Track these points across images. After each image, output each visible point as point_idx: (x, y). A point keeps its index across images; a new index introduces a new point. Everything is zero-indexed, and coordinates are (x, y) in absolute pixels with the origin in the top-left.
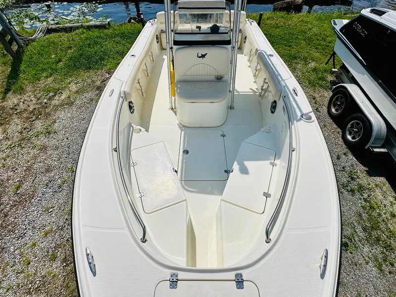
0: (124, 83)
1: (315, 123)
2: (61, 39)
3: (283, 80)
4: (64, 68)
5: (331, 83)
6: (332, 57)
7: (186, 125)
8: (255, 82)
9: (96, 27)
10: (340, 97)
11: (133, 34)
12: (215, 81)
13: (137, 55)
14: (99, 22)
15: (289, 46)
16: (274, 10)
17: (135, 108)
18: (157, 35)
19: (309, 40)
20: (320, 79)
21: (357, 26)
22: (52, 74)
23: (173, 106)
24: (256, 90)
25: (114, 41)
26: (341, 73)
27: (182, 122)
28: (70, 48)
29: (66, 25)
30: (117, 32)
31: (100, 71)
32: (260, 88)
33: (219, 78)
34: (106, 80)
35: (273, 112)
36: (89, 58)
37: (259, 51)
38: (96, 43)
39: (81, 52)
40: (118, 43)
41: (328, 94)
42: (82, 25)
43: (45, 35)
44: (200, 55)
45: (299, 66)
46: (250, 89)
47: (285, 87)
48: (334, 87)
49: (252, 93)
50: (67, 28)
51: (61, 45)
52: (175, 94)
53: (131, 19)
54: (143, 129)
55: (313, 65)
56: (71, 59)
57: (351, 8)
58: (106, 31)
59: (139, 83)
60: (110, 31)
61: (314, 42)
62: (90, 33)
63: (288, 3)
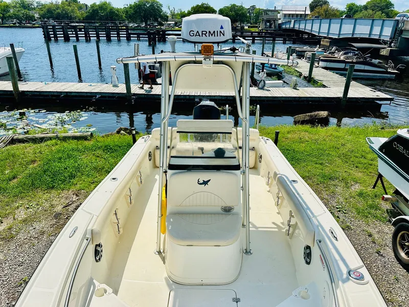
0: (95, 217)
1: (371, 285)
2: (26, 151)
3: (314, 216)
4: (17, 187)
5: (388, 212)
7: (178, 280)
8: (278, 213)
10: (406, 235)
11: (120, 147)
12: (222, 214)
13: (120, 179)
14: (80, 132)
15: (321, 164)
16: (296, 123)
17: (103, 254)
18: (150, 152)
19: (345, 157)
20: (371, 207)
21: (398, 147)
23: (162, 247)
24: (281, 225)
25: (94, 154)
26: (398, 201)
27: (173, 277)
28: (33, 162)
29: (37, 135)
30: (100, 144)
31: (65, 192)
32: (286, 223)
33: (227, 210)
34: (71, 204)
35: (308, 263)
36: (54, 175)
37: (279, 176)
38: (69, 157)
39: (46, 167)
40: (99, 157)
41: (390, 230)
42: (57, 136)
43: (6, 146)
45: (339, 190)
46: (274, 223)
47: (318, 226)
48: (394, 220)
49: (277, 230)
50: (37, 138)
51: (22, 158)
52: (165, 231)
53: (121, 129)
54: (110, 290)
55: (357, 188)
56: (30, 175)
57: (388, 122)
58: (86, 143)
59: (116, 214)
60: (91, 143)
61: (352, 159)
62: (65, 144)
63: (311, 116)
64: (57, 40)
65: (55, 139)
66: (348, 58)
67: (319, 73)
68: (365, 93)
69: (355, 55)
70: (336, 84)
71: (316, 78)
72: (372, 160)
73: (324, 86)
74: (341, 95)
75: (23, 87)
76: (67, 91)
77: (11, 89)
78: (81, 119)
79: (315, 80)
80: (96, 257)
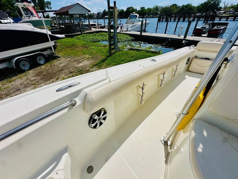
2: (133, 53)
18: (189, 58)
43: (128, 50)
59: (143, 88)
64: (163, 21)
65: (144, 51)
77: (140, 34)
80: (89, 124)
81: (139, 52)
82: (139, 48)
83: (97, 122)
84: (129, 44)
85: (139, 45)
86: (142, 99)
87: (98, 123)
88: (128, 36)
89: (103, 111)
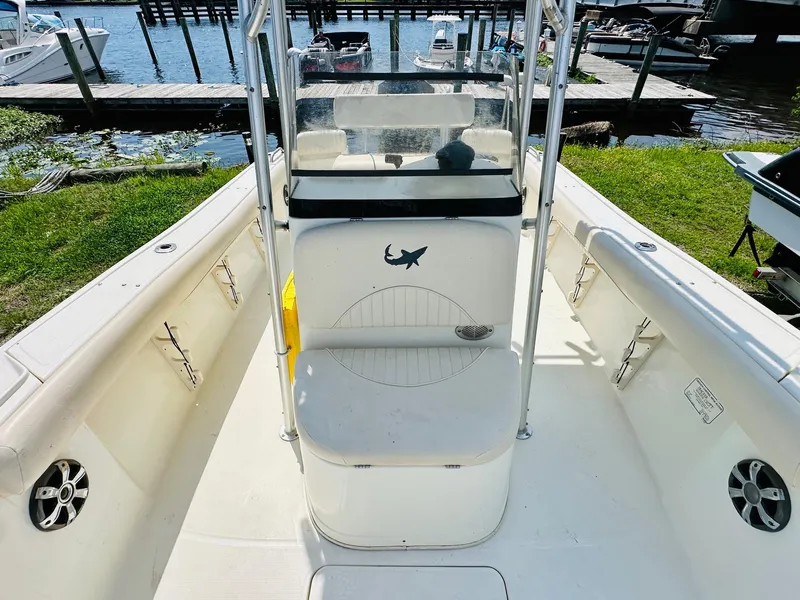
6: (746, 239)
8: (575, 319)
9: (176, 172)
12: (459, 347)
18: (286, 186)
22: (24, 277)
24: (588, 350)
28: (97, 215)
29: (109, 169)
33: (473, 335)
37: (594, 232)
38: (161, 205)
39: (117, 225)
42: (144, 168)
43: (57, 189)
44: (397, 255)
46: (569, 344)
49: (579, 362)
50: (110, 174)
58: (194, 180)
59: (173, 340)
60: (203, 179)
61: (663, 202)
62: (157, 184)
63: (580, 130)
64: (166, 21)
65: (140, 174)
66: (635, 36)
67: (588, 62)
68: (668, 91)
69: (646, 31)
70: (617, 77)
71: (585, 69)
72: (698, 202)
73: (598, 82)
74: (630, 95)
75: (99, 92)
76: (172, 96)
77: (80, 95)
78: (196, 144)
79: (582, 73)
80: (36, 522)
81: (119, 186)
82: (112, 169)
83: (60, 505)
84: (49, 153)
85: (105, 148)
86: (190, 370)
87: (69, 506)
88: (14, 112)
89: (63, 465)
